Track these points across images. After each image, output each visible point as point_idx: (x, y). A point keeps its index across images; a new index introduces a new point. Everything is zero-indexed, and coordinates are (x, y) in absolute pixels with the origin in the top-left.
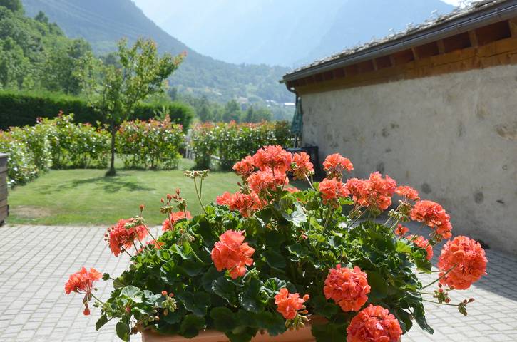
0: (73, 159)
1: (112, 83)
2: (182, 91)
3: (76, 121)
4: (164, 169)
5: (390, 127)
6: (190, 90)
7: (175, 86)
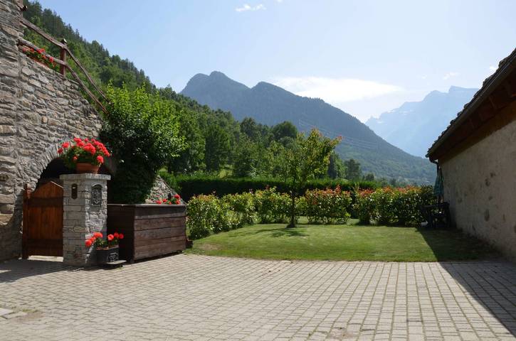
0: (275, 218)
1: (292, 162)
2: (401, 181)
3: (276, 192)
4: (336, 224)
5: (490, 177)
6: (406, 180)
7: (395, 178)
